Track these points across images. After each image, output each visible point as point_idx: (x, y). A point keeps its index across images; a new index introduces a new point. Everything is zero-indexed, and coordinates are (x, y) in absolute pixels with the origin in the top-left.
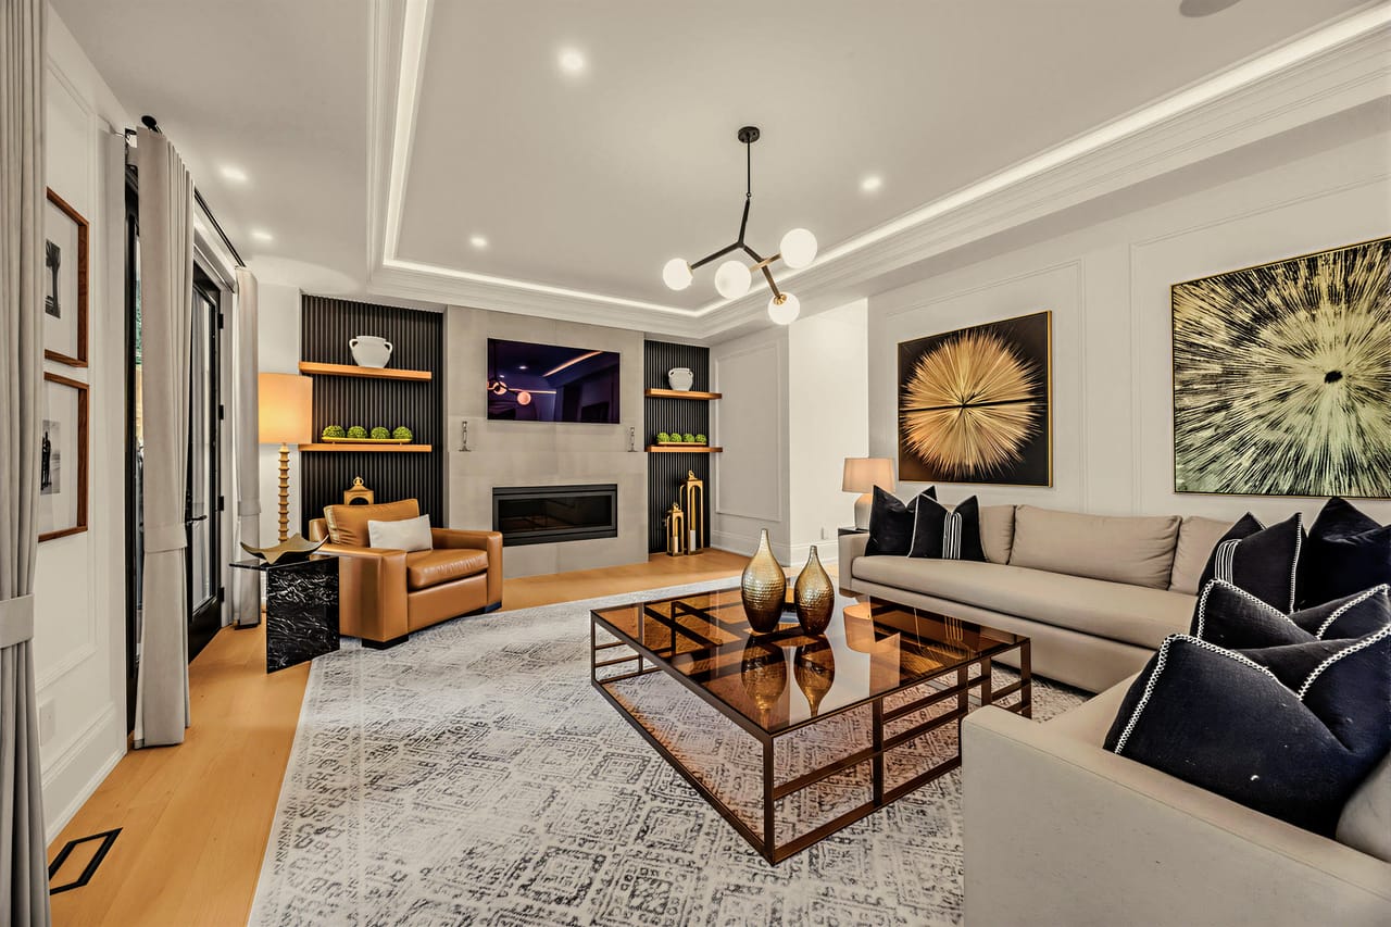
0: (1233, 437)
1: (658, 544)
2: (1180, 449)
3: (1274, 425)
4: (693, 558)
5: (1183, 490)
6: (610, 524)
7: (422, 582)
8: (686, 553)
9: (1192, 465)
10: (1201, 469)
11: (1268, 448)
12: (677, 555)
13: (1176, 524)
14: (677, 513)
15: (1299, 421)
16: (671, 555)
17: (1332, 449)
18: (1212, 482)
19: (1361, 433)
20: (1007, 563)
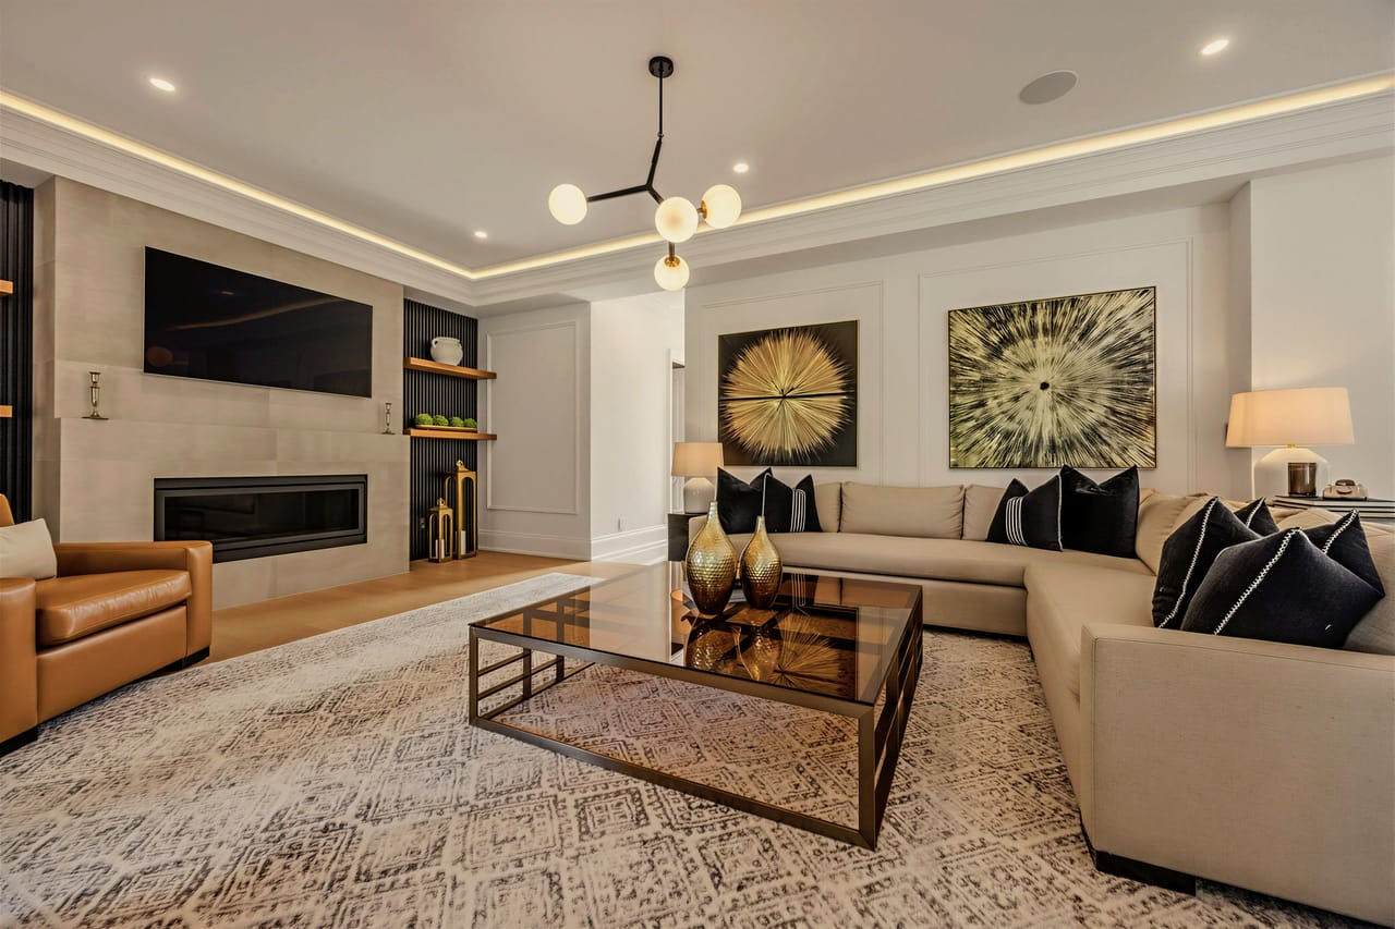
0: (987, 427)
1: (421, 550)
2: (954, 435)
3: (1011, 418)
4: (462, 564)
5: (954, 467)
6: (356, 526)
7: (70, 632)
8: (456, 557)
9: (960, 448)
10: (967, 450)
11: (1007, 435)
12: (444, 561)
13: (963, 492)
14: (444, 511)
15: (1024, 415)
16: (437, 561)
17: (1043, 435)
18: (974, 460)
19: (1059, 424)
20: (839, 531)
